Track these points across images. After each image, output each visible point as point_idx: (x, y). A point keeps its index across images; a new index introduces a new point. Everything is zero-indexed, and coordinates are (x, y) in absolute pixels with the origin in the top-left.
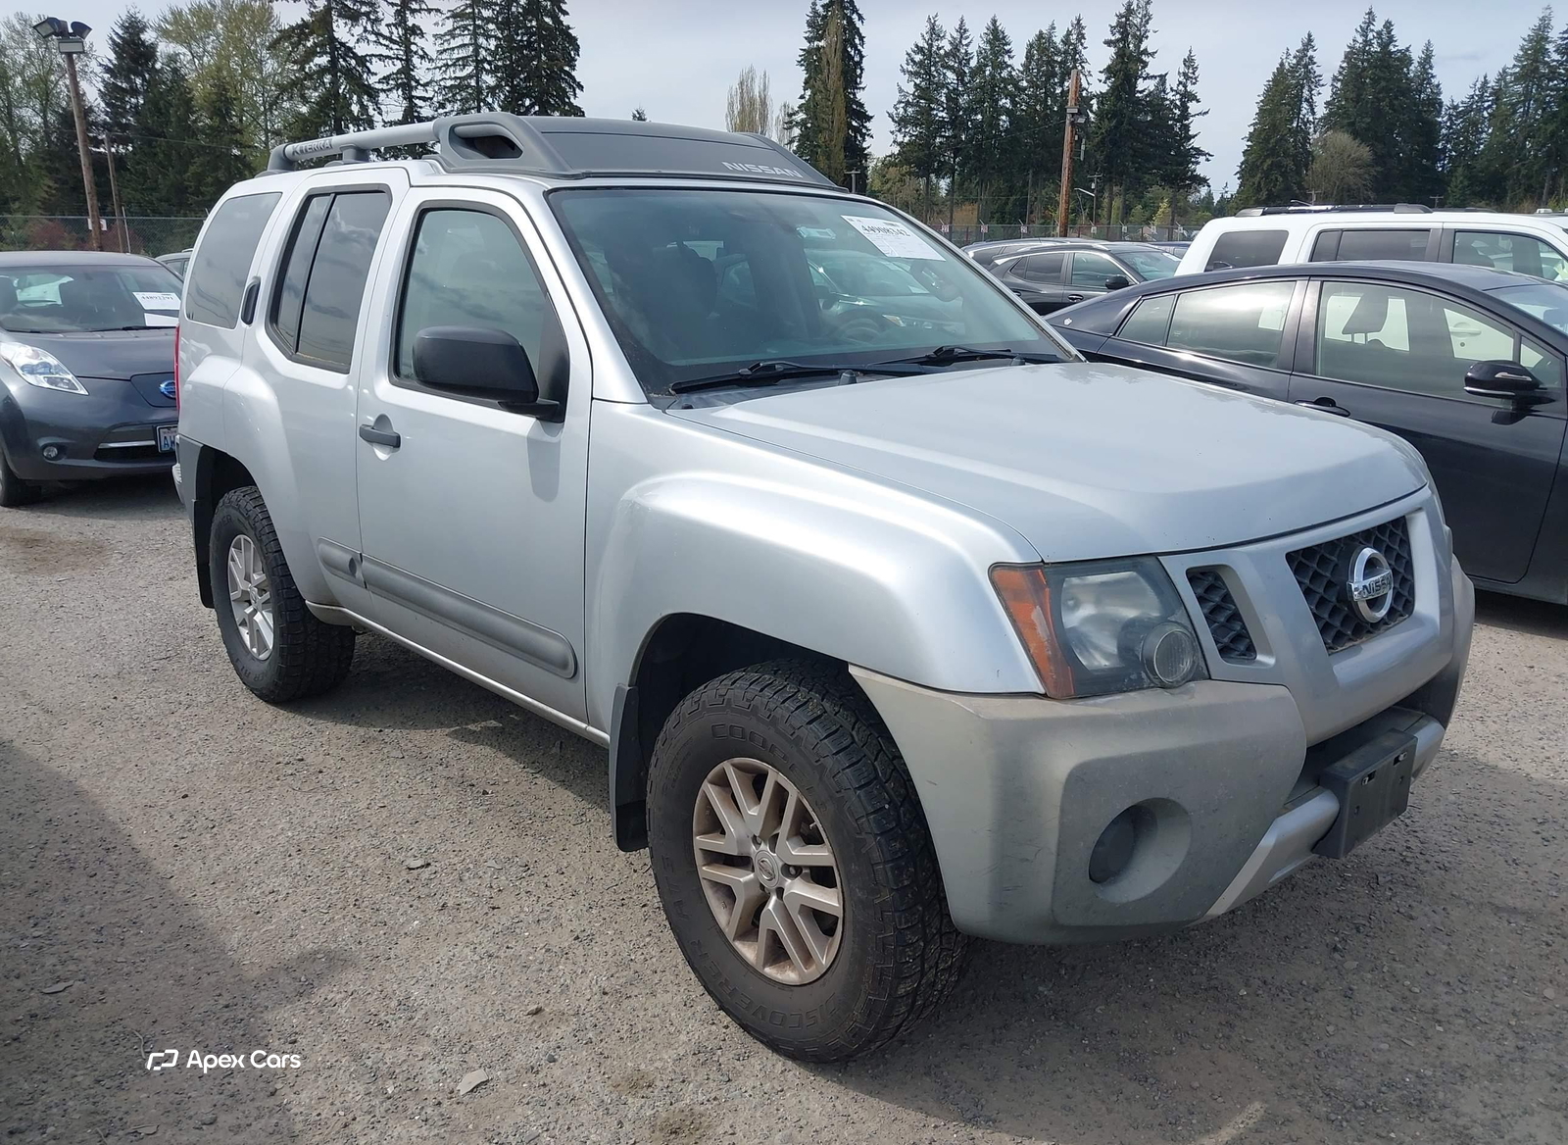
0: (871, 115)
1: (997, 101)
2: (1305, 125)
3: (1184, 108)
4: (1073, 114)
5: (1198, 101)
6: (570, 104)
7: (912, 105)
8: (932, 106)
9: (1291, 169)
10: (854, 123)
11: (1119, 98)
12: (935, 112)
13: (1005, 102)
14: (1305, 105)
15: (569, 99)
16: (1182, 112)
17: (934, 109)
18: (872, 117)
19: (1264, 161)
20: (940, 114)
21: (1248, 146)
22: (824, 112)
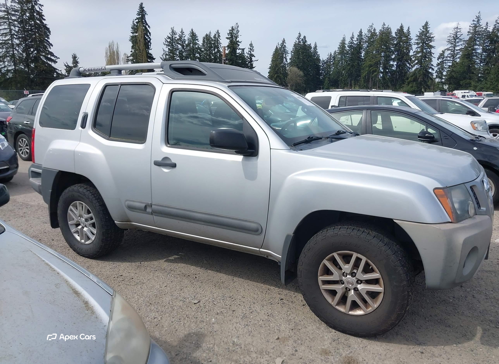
0: (155, 58)
1: (195, 55)
2: (285, 65)
3: (251, 59)
4: (224, 60)
5: (255, 57)
6: (48, 51)
7: (168, 55)
8: (175, 55)
9: (282, 78)
10: (149, 60)
11: (232, 55)
12: (175, 58)
13: (197, 55)
14: (284, 59)
15: (48, 49)
16: (250, 60)
17: (175, 57)
18: (155, 59)
19: (275, 75)
20: (177, 58)
21: (270, 71)
22: (139, 57)
